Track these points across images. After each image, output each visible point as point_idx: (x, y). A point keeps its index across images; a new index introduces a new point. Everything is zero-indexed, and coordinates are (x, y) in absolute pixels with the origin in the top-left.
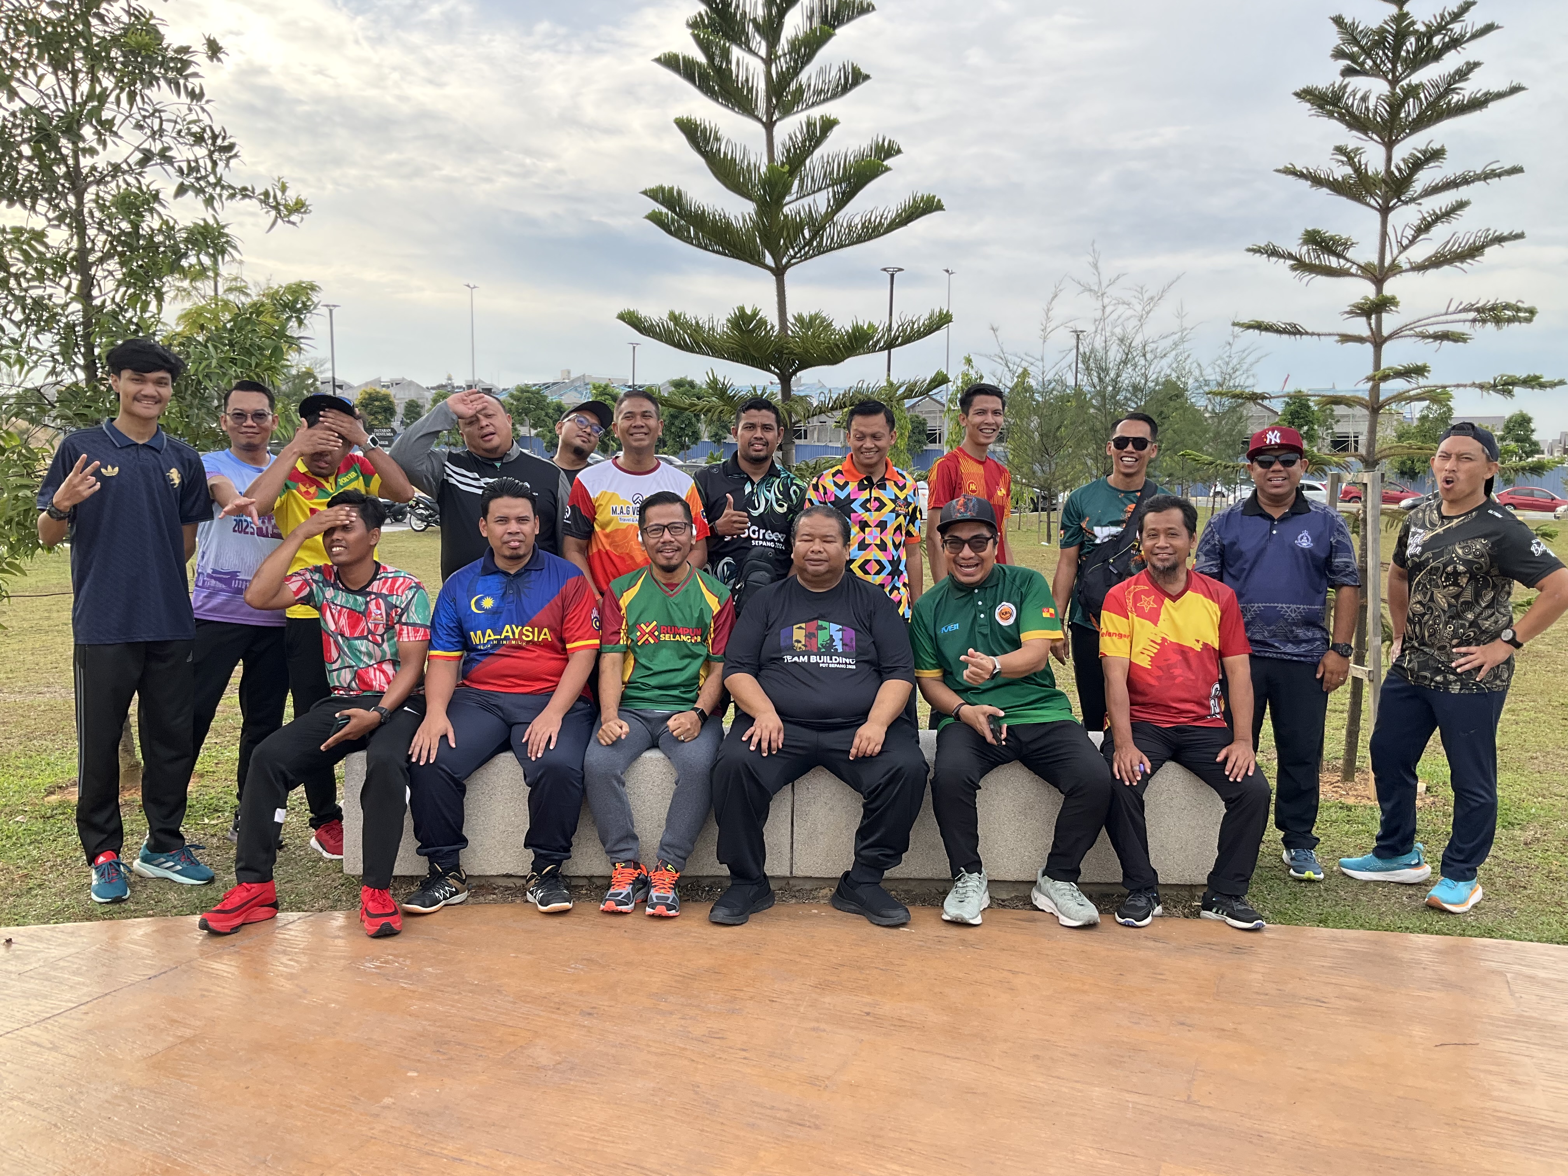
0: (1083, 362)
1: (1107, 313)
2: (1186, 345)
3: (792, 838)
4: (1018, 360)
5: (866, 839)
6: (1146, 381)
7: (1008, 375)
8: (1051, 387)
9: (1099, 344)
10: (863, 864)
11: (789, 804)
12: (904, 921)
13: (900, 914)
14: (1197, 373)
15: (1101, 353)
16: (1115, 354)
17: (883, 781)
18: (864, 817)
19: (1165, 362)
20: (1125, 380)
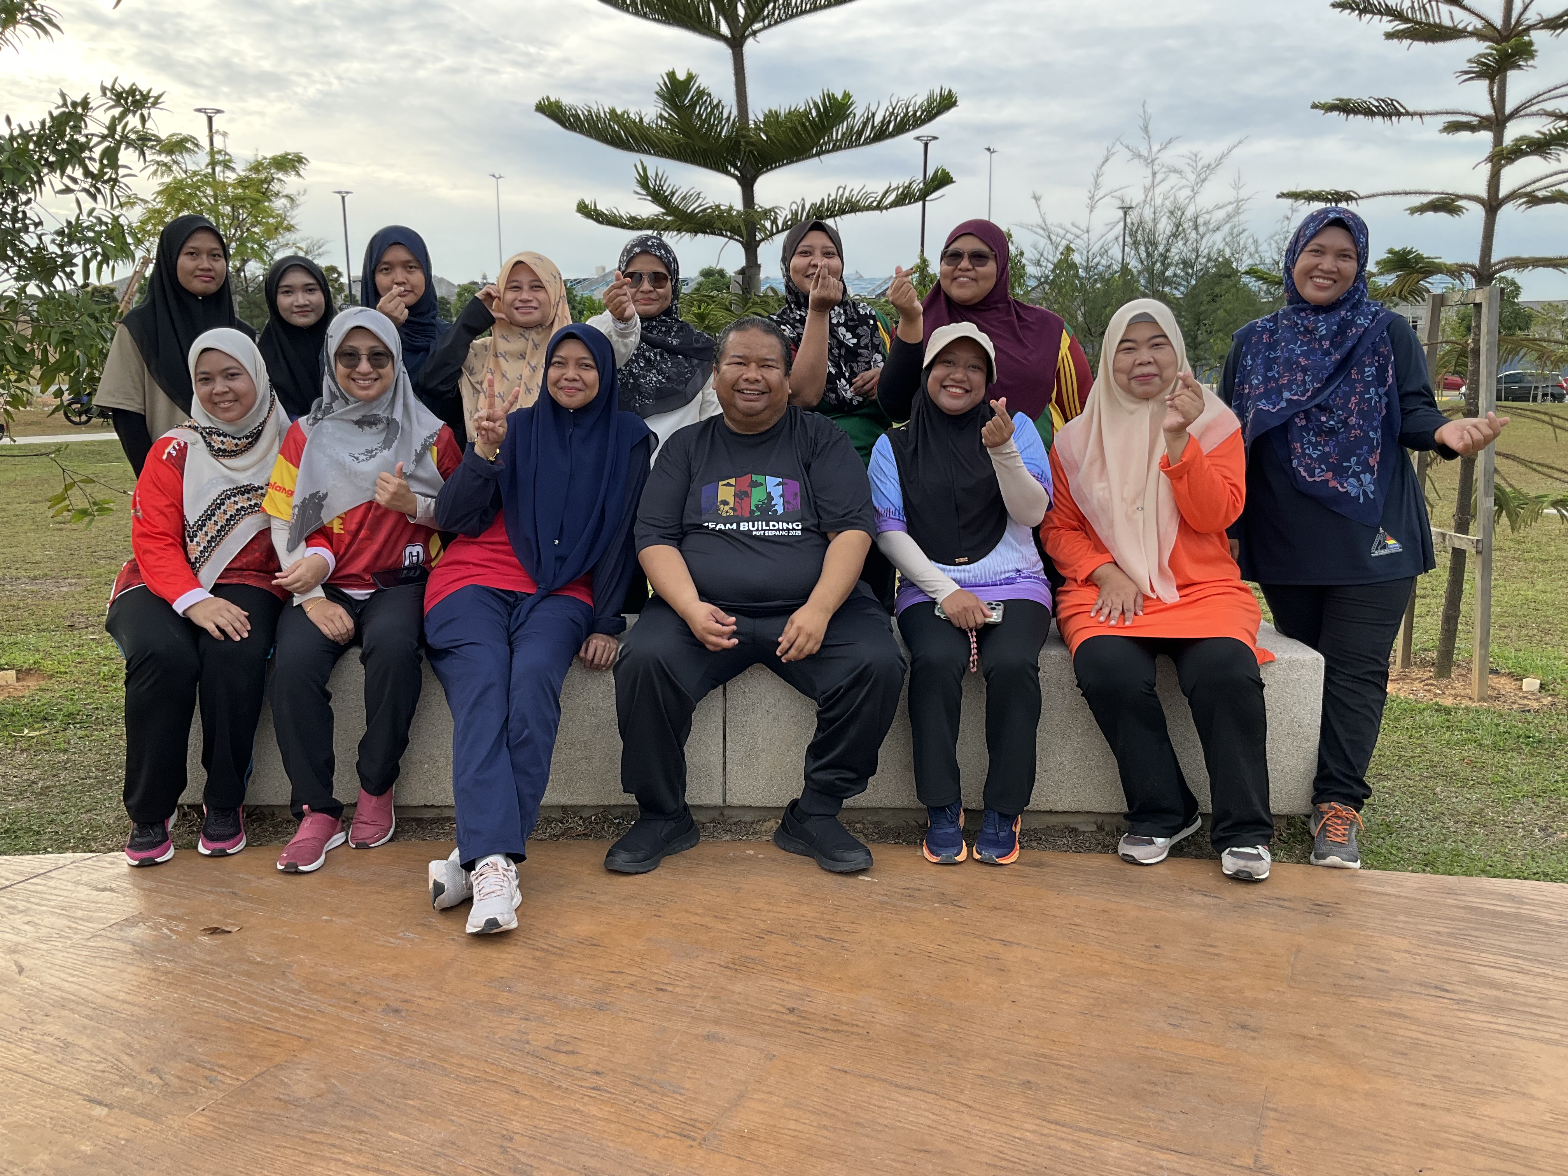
0: (1131, 235)
1: (1157, 181)
2: (1242, 217)
3: (725, 756)
4: (1062, 232)
5: (821, 758)
6: (1197, 257)
7: (1050, 248)
8: (1096, 261)
9: (1148, 214)
10: (814, 790)
11: (720, 714)
12: (863, 866)
13: (857, 858)
14: (1252, 249)
15: (1149, 225)
16: (1165, 227)
17: (844, 683)
18: (818, 729)
19: (1218, 237)
20: (1174, 255)
